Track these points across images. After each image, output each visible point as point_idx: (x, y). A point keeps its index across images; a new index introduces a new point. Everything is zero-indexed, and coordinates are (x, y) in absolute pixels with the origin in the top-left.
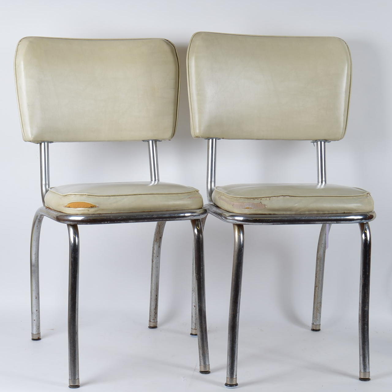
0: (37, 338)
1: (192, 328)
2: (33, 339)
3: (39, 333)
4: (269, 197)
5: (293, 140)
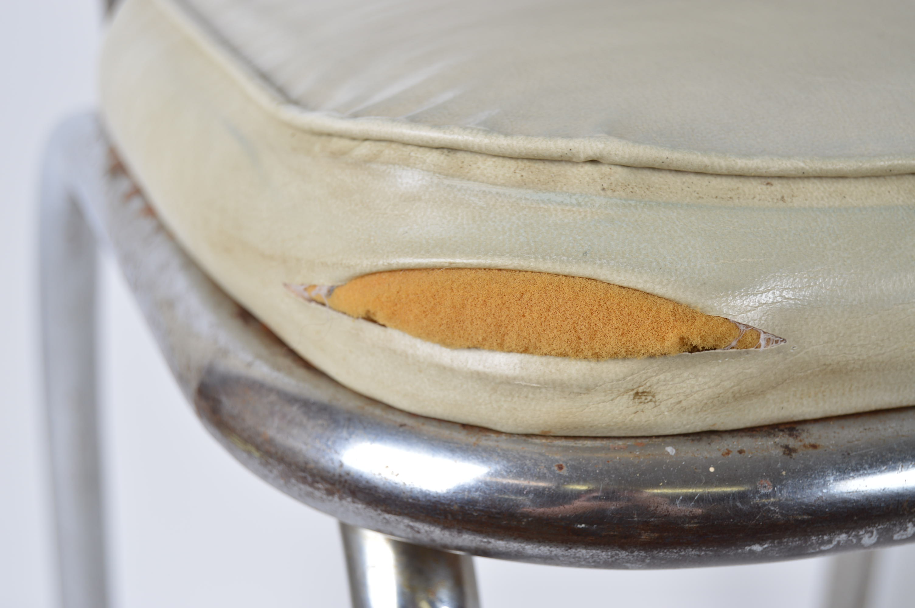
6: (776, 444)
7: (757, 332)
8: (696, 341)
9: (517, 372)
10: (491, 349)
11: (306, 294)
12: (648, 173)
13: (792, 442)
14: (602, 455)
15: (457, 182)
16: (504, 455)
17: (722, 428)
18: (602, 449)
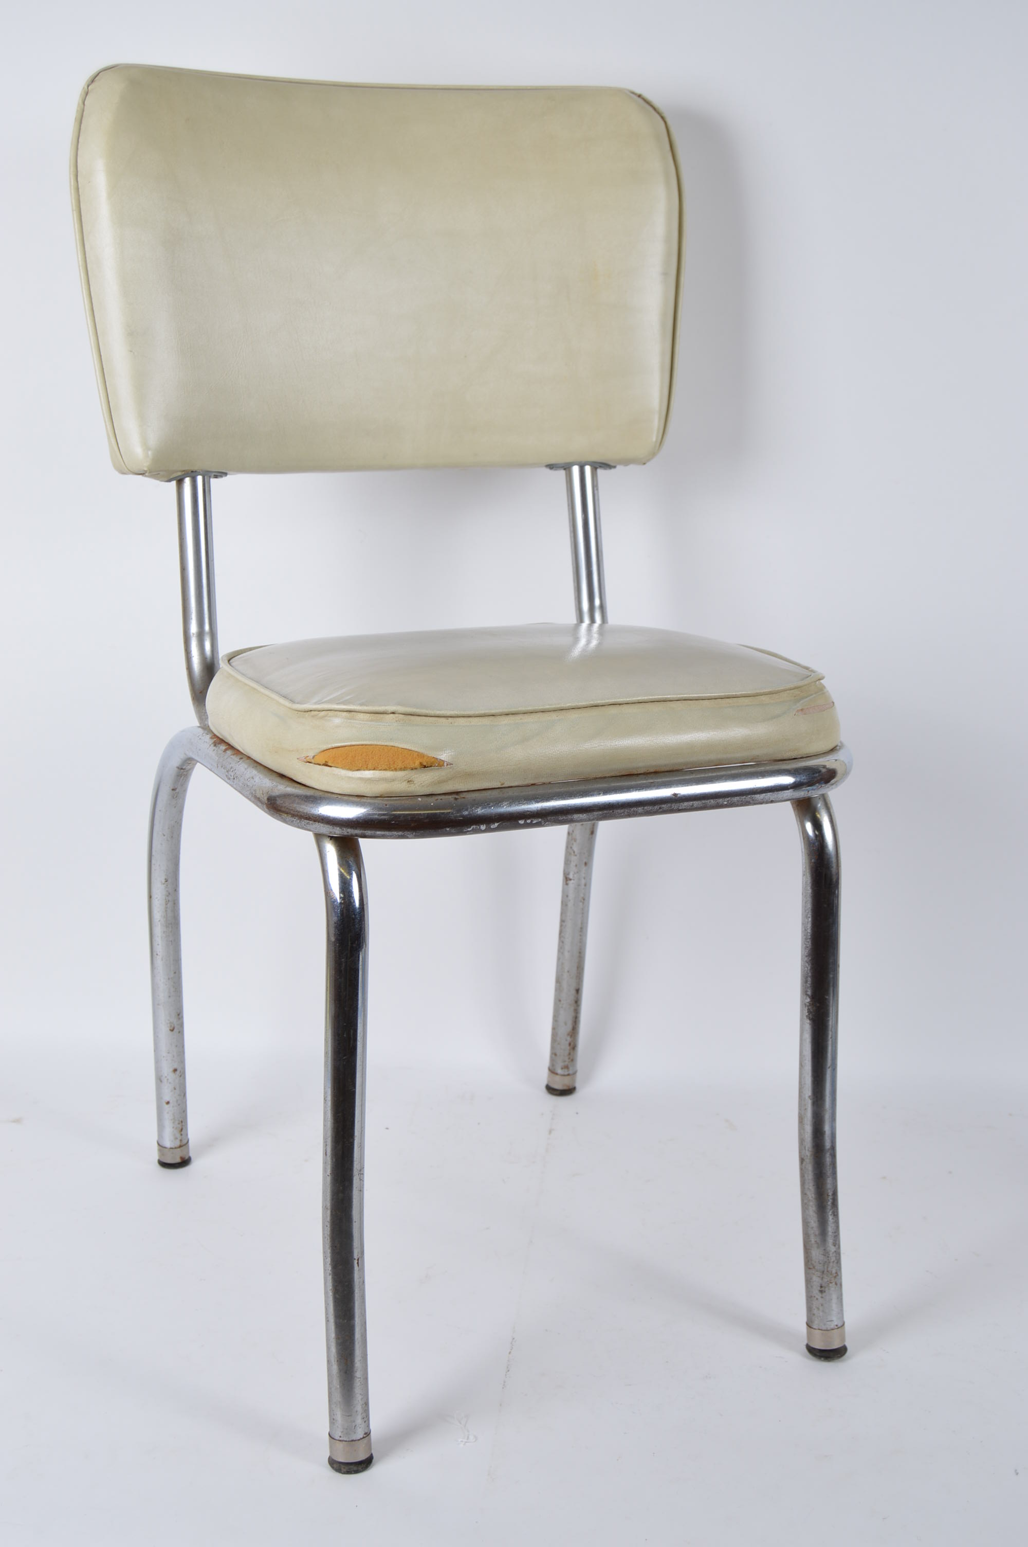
0: (178, 1160)
2: (164, 1165)
3: (184, 1142)
6: (452, 797)
7: (443, 761)
8: (425, 764)
9: (372, 776)
10: (364, 770)
11: (305, 760)
12: (410, 716)
13: (457, 797)
14: (399, 802)
15: (352, 721)
16: (370, 804)
17: (436, 793)
18: (398, 799)
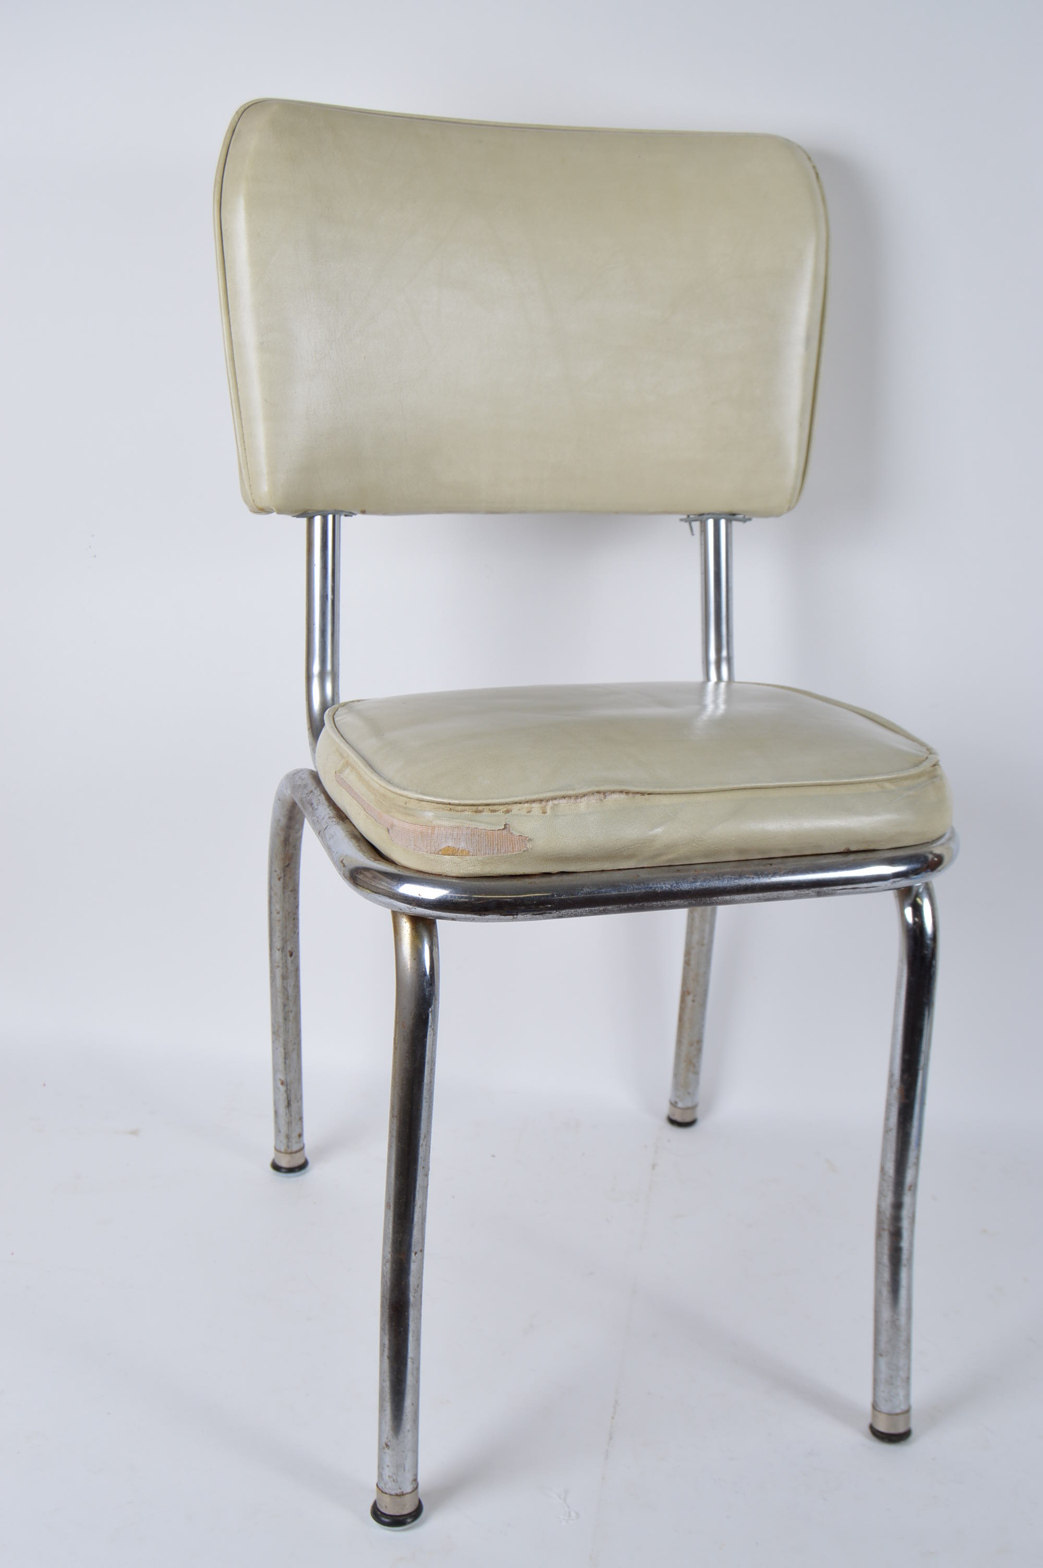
1: (276, 1149)
4: (541, 801)
5: (617, 513)
